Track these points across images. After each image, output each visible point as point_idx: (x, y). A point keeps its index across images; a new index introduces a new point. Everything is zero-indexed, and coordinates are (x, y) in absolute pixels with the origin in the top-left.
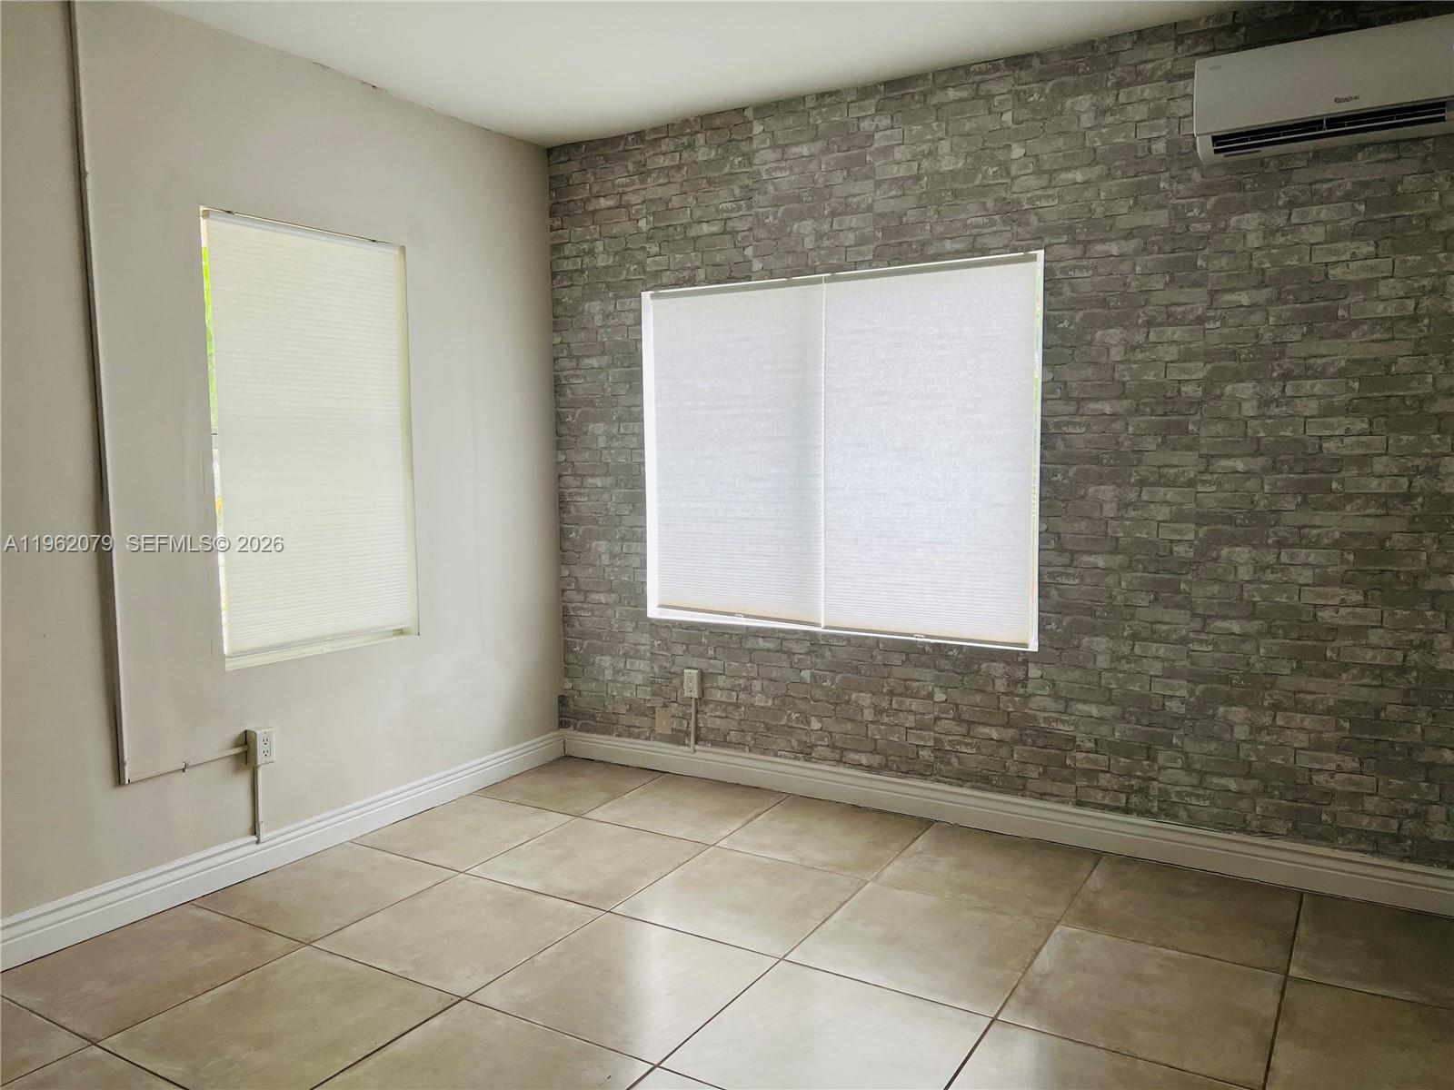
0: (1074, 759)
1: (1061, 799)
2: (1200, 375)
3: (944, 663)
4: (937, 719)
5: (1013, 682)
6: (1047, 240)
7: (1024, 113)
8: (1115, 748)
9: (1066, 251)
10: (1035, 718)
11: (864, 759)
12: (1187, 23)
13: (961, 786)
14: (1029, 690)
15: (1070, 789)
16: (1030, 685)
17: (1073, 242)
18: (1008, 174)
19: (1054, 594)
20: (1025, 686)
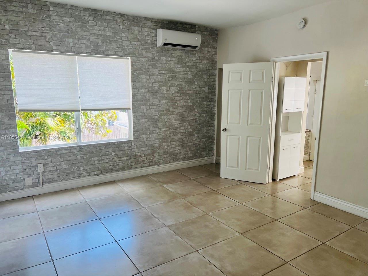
0: (141, 159)
1: (138, 167)
2: (158, 85)
3: (114, 146)
4: (113, 159)
5: (129, 147)
6: (131, 55)
7: (124, 27)
8: (148, 155)
9: (134, 58)
10: (133, 153)
11: (96, 173)
12: (153, 19)
13: (119, 172)
14: (132, 148)
15: (140, 165)
16: (132, 147)
17: (136, 57)
18: (122, 39)
19: (136, 128)
20: (131, 147)
